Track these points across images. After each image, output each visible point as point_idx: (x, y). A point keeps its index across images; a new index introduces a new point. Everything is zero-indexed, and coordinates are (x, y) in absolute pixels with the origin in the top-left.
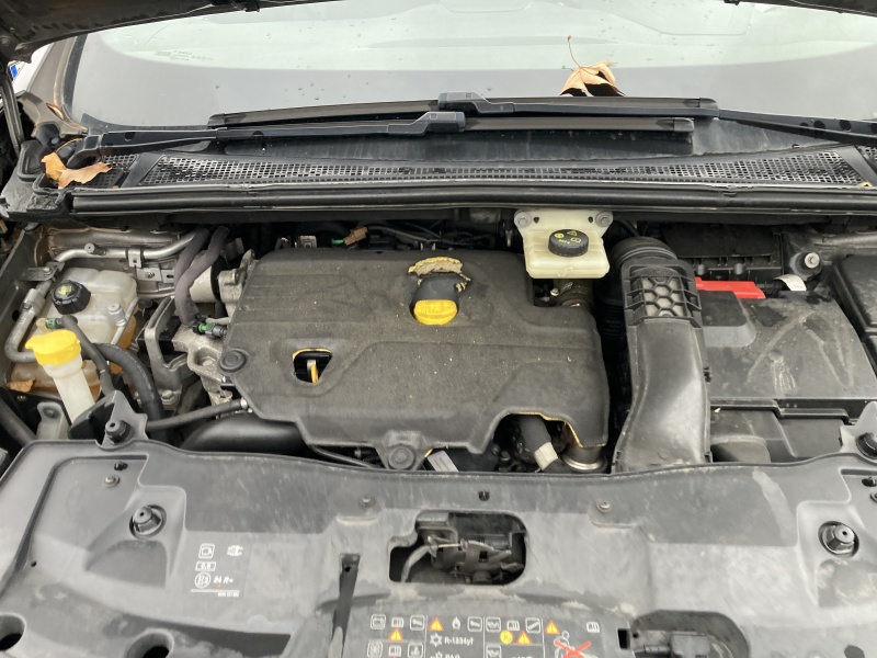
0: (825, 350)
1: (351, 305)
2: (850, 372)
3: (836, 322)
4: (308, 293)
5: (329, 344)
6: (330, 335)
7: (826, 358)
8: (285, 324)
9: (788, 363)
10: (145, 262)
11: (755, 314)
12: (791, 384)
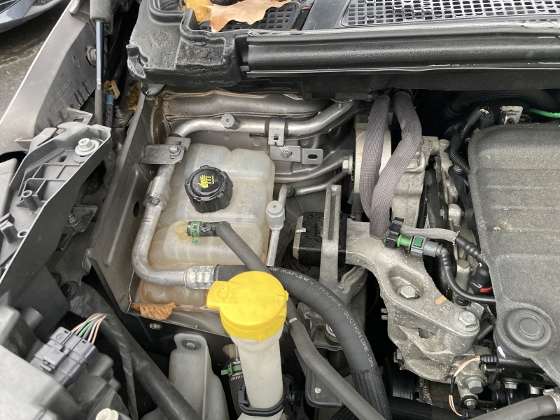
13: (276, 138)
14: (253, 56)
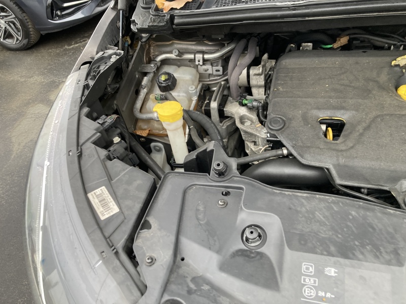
1: (354, 88)
4: (320, 79)
5: (343, 114)
6: (343, 108)
8: (309, 100)
10: (205, 61)
13: (199, 61)
14: (176, 21)
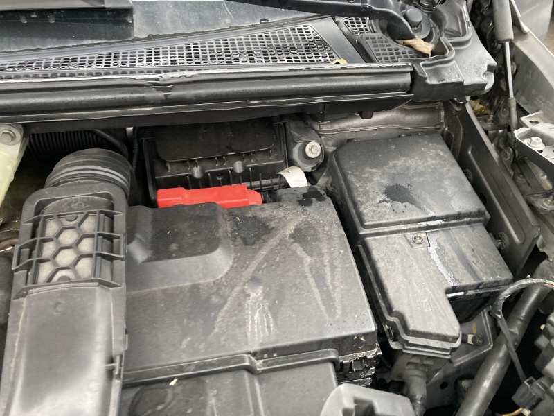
0: (311, 270)
2: (337, 296)
3: (326, 229)
7: (311, 281)
9: (267, 295)
11: (239, 229)
12: (268, 327)
